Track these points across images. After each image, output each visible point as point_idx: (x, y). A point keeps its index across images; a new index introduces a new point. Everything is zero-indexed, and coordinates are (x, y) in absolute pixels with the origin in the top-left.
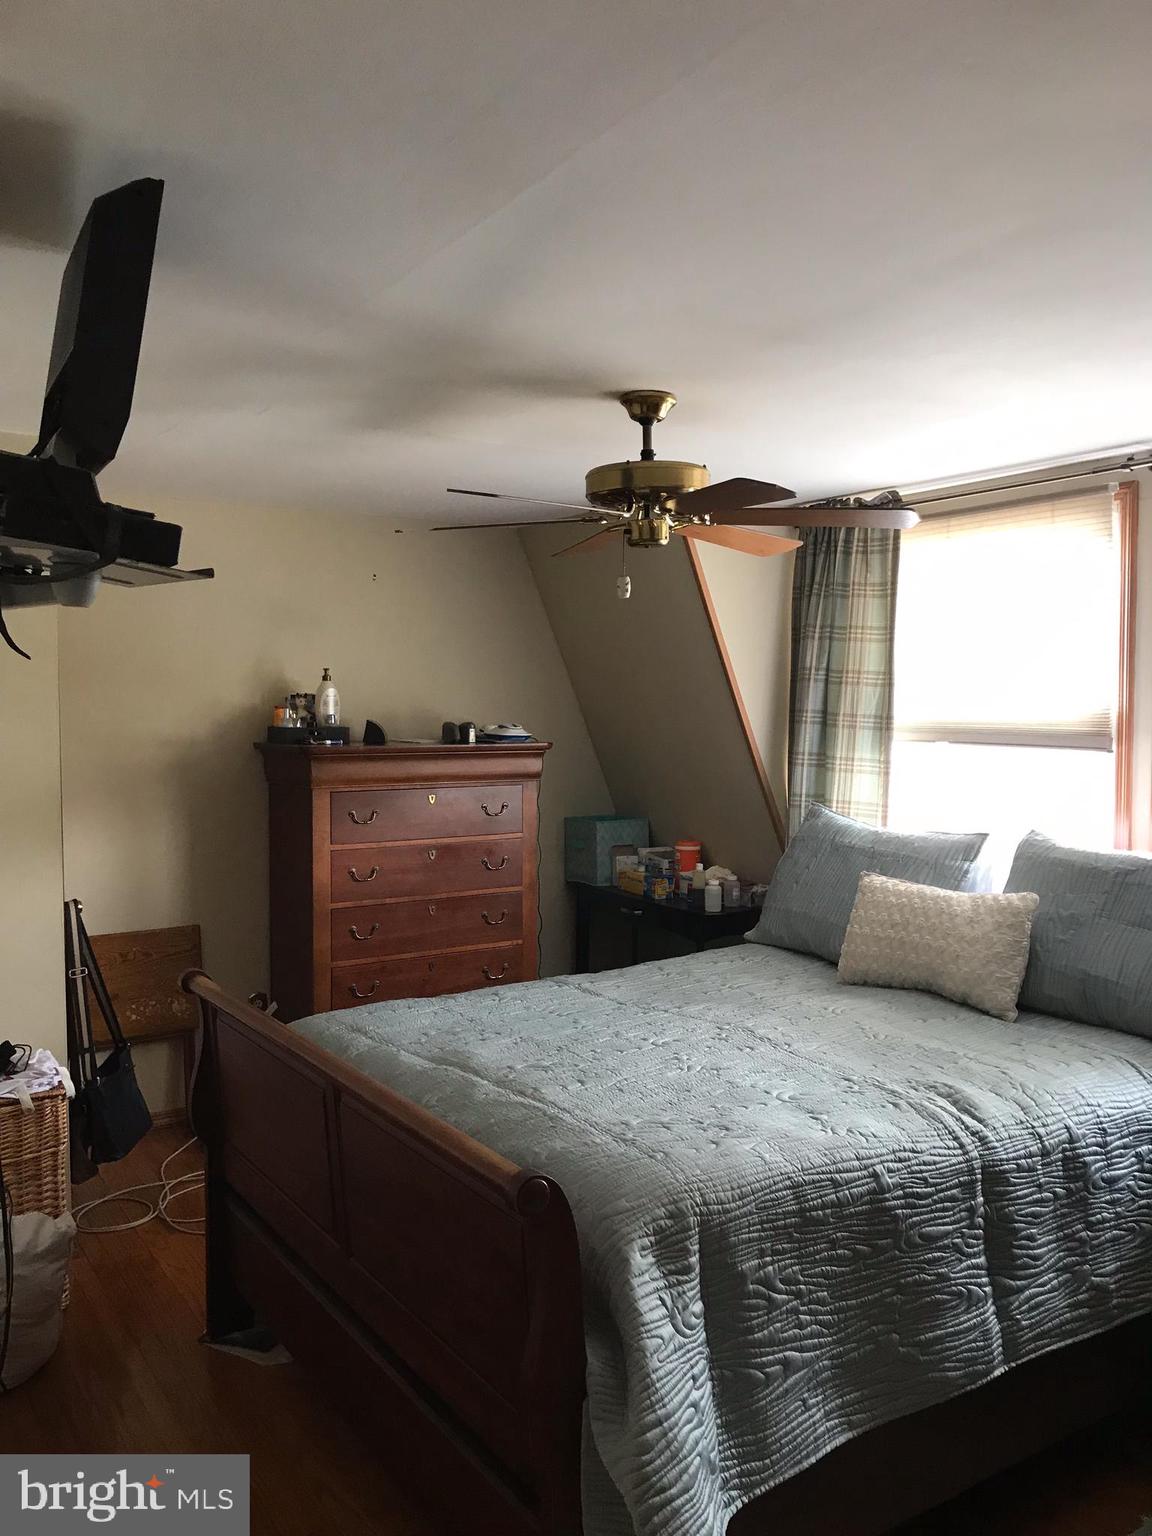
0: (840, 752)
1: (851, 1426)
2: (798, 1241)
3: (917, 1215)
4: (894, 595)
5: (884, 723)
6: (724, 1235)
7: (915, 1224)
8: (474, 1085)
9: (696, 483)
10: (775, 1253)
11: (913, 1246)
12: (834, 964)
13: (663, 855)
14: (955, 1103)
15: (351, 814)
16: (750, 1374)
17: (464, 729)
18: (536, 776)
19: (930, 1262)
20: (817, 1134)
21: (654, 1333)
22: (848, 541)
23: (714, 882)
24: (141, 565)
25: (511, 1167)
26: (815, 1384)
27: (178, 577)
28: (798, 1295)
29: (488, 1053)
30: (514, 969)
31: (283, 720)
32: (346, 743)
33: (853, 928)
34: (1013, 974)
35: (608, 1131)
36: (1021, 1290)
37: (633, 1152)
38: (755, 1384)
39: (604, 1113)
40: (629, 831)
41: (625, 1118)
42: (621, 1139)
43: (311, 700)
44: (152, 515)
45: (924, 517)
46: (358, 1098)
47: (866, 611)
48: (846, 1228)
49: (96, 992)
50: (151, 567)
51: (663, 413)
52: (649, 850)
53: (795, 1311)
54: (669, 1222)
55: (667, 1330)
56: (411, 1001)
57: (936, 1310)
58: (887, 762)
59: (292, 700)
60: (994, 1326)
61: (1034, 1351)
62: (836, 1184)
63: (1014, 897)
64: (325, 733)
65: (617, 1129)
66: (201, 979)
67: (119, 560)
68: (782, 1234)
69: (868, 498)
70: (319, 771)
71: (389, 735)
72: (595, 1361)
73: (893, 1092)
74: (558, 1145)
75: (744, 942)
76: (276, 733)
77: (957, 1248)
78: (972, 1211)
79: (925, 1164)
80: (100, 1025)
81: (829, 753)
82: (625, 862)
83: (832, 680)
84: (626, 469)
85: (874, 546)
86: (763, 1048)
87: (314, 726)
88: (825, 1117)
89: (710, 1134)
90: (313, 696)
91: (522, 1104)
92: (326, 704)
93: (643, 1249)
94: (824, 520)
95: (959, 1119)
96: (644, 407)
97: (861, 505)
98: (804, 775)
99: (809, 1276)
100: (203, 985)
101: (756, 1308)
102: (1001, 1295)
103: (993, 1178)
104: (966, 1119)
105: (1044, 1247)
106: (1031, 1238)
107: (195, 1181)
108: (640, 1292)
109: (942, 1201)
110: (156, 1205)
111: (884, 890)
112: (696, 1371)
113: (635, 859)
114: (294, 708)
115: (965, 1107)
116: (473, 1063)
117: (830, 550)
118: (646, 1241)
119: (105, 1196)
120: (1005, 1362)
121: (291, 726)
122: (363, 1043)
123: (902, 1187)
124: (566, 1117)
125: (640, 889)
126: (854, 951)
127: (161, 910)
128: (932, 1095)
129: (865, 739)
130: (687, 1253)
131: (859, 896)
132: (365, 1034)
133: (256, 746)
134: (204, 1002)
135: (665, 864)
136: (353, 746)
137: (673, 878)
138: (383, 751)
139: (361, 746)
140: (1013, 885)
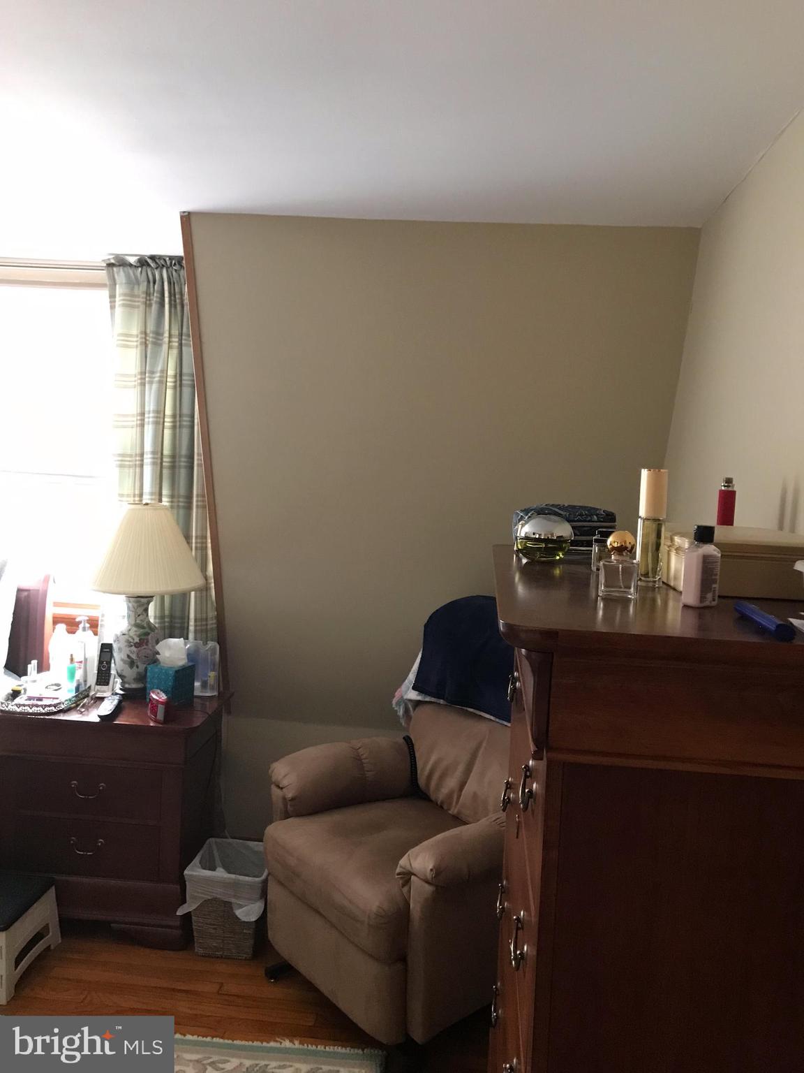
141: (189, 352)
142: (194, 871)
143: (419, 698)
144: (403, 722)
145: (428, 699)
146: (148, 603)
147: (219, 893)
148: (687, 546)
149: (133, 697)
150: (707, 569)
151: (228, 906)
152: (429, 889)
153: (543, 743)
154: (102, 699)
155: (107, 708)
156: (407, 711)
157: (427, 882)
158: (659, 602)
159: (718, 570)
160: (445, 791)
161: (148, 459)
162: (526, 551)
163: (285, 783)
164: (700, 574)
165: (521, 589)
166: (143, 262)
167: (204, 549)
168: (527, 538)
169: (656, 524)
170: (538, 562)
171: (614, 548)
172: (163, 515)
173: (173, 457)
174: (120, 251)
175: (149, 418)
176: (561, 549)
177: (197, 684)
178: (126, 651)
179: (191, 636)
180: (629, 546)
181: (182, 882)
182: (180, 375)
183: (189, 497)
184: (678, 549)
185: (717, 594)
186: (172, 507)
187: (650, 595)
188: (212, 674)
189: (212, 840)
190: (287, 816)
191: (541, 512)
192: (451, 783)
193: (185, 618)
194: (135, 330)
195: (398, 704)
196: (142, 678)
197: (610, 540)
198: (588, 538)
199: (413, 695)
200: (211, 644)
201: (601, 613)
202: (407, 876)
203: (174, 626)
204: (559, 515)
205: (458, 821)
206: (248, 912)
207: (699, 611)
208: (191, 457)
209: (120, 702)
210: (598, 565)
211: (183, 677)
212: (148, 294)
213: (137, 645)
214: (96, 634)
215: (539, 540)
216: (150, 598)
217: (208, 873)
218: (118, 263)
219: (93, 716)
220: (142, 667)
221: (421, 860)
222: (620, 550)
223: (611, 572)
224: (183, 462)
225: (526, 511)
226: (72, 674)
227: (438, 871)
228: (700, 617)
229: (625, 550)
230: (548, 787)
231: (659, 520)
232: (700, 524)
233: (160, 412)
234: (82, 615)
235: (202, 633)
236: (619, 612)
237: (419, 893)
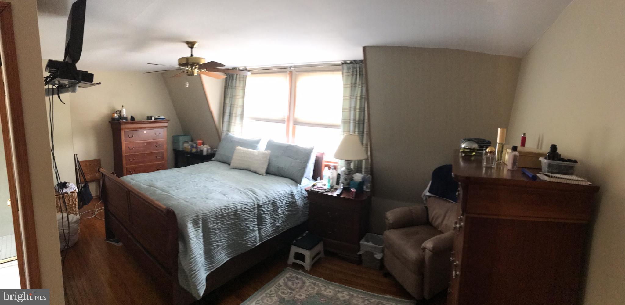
0: (233, 121)
1: (229, 257)
2: (221, 221)
3: (244, 215)
4: (245, 89)
5: (242, 116)
6: (206, 220)
7: (244, 216)
8: (155, 190)
9: (203, 62)
10: (217, 223)
11: (243, 221)
12: (229, 164)
13: (195, 143)
14: (252, 192)
15: (128, 136)
16: (210, 248)
17: (151, 117)
18: (166, 127)
19: (246, 224)
20: (225, 199)
21: (192, 240)
22: (236, 77)
23: (205, 149)
24: (86, 83)
25: (165, 207)
26: (223, 249)
27: (94, 85)
28: (221, 231)
29: (159, 184)
30: (163, 167)
31: (115, 116)
32: (127, 120)
33: (234, 157)
34: (265, 166)
35: (183, 200)
36: (263, 228)
37: (189, 204)
38: (212, 249)
39: (182, 196)
40: (186, 138)
41: (187, 197)
42: (186, 201)
43: (120, 112)
44: (87, 72)
45: (252, 74)
46: (133, 193)
47: (239, 92)
48: (229, 218)
49: (81, 172)
50: (87, 83)
51: (195, 47)
52: (191, 142)
53: (220, 235)
54: (195, 218)
55: (195, 239)
56: (143, 174)
57: (247, 233)
58: (242, 124)
59: (116, 112)
60: (258, 235)
61: (265, 240)
62: (228, 209)
63: (266, 152)
64: (123, 118)
65: (185, 199)
66: (101, 169)
67: (82, 82)
68: (218, 219)
69: (241, 68)
70: (123, 126)
71: (136, 119)
72: (181, 246)
73: (240, 190)
74: (173, 202)
75: (212, 160)
76: (113, 119)
77: (251, 221)
78: (255, 213)
79: (246, 204)
80: (82, 178)
81: (231, 122)
82: (186, 145)
83: (232, 106)
84: (187, 58)
85: (242, 79)
86: (216, 182)
87: (121, 117)
88: (226, 195)
89: (204, 199)
90: (120, 111)
91: (166, 194)
92: (123, 112)
93: (190, 223)
94: (232, 72)
95: (253, 195)
96: (191, 45)
97: (239, 70)
98: (225, 126)
99: (223, 228)
100: (102, 170)
101: (212, 234)
102: (260, 229)
103: (259, 207)
104: (254, 195)
105: (268, 220)
106: (265, 218)
107: (102, 209)
108: (190, 232)
109: (249, 211)
110: (94, 213)
111: (240, 150)
112: (200, 247)
113: (188, 144)
114: (117, 114)
115: (254, 193)
116: (156, 186)
117: (233, 79)
118: (191, 221)
119: (85, 211)
120: (260, 242)
121: (116, 117)
122: (134, 182)
123: (241, 209)
124: (174, 197)
125: (189, 151)
126: (234, 163)
127: (92, 156)
128: (248, 191)
129: (238, 119)
130: (199, 224)
131: (235, 151)
132: (134, 180)
133: (109, 122)
134: (102, 173)
135: (195, 145)
136: (128, 121)
137: (196, 148)
138: (134, 122)
139: (130, 121)
140: (266, 149)
141: (364, 89)
142: (363, 242)
143: (430, 195)
144: (425, 202)
145: (433, 195)
146: (351, 163)
147: (369, 249)
148: (510, 152)
149: (346, 190)
150: (515, 159)
151: (372, 254)
152: (431, 253)
153: (464, 211)
154: (337, 189)
155: (338, 192)
156: (426, 199)
157: (431, 251)
158: (502, 168)
159: (518, 159)
160: (437, 223)
161: (352, 121)
162: (463, 152)
163: (389, 218)
164: (512, 160)
165: (462, 164)
166: (352, 62)
167: (367, 147)
168: (464, 148)
169: (502, 146)
170: (468, 155)
171: (489, 152)
172: (356, 138)
173: (359, 120)
174: (345, 59)
175: (353, 109)
176: (474, 152)
177: (365, 187)
178: (344, 176)
179: (363, 173)
180: (493, 151)
181: (359, 245)
182: (361, 96)
183: (363, 132)
184: (508, 153)
185: (517, 167)
186: (359, 135)
187: (499, 166)
188: (369, 184)
189: (368, 233)
190: (390, 228)
191: (469, 140)
192: (439, 221)
193: (361, 167)
194: (349, 83)
195: (424, 196)
196: (348, 184)
197: (487, 150)
198: (482, 148)
199: (428, 194)
200: (369, 176)
201: (484, 171)
202: (424, 249)
203: (358, 169)
204: (474, 141)
205: (441, 232)
206: (378, 256)
207: (512, 171)
208: (364, 120)
209: (343, 190)
210: (484, 157)
211: (360, 185)
212: (353, 72)
213: (347, 175)
214: (336, 170)
215: (467, 149)
216: (351, 161)
217: (366, 243)
218: (345, 63)
219: (335, 194)
220: (349, 181)
221: (429, 244)
222: (491, 152)
223: (488, 159)
224: (362, 122)
225: (465, 140)
226: (329, 182)
227: (434, 248)
228: (512, 173)
229: (492, 153)
230: (466, 224)
231: (503, 144)
232: (514, 145)
233: (355, 107)
234: (332, 165)
235: (366, 172)
236: (489, 171)
237: (428, 254)
